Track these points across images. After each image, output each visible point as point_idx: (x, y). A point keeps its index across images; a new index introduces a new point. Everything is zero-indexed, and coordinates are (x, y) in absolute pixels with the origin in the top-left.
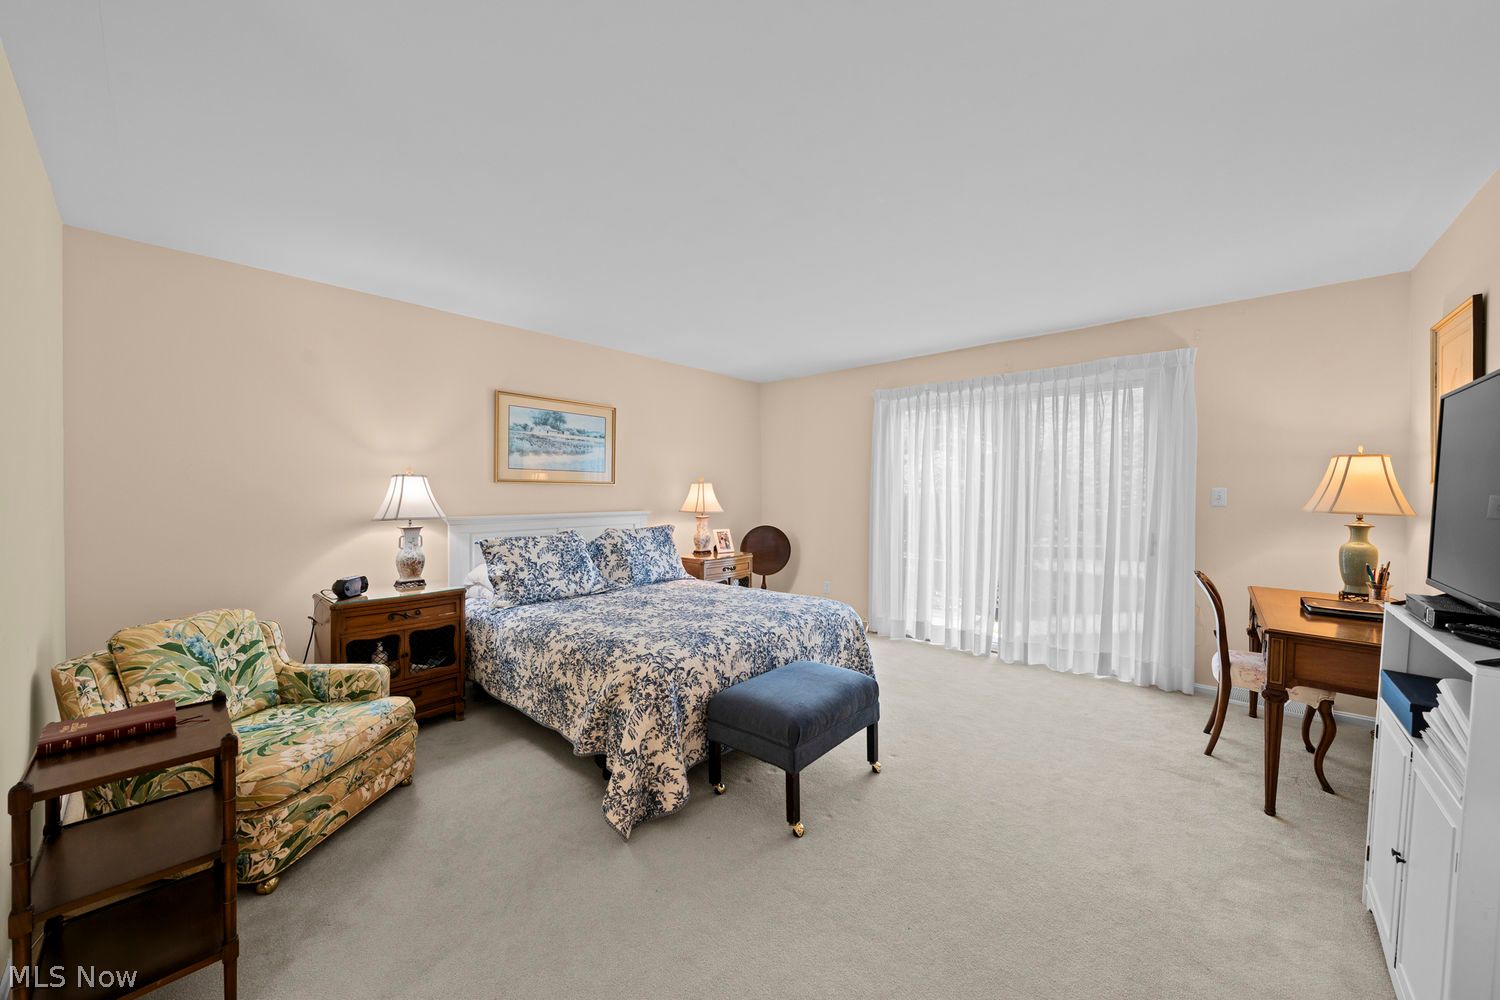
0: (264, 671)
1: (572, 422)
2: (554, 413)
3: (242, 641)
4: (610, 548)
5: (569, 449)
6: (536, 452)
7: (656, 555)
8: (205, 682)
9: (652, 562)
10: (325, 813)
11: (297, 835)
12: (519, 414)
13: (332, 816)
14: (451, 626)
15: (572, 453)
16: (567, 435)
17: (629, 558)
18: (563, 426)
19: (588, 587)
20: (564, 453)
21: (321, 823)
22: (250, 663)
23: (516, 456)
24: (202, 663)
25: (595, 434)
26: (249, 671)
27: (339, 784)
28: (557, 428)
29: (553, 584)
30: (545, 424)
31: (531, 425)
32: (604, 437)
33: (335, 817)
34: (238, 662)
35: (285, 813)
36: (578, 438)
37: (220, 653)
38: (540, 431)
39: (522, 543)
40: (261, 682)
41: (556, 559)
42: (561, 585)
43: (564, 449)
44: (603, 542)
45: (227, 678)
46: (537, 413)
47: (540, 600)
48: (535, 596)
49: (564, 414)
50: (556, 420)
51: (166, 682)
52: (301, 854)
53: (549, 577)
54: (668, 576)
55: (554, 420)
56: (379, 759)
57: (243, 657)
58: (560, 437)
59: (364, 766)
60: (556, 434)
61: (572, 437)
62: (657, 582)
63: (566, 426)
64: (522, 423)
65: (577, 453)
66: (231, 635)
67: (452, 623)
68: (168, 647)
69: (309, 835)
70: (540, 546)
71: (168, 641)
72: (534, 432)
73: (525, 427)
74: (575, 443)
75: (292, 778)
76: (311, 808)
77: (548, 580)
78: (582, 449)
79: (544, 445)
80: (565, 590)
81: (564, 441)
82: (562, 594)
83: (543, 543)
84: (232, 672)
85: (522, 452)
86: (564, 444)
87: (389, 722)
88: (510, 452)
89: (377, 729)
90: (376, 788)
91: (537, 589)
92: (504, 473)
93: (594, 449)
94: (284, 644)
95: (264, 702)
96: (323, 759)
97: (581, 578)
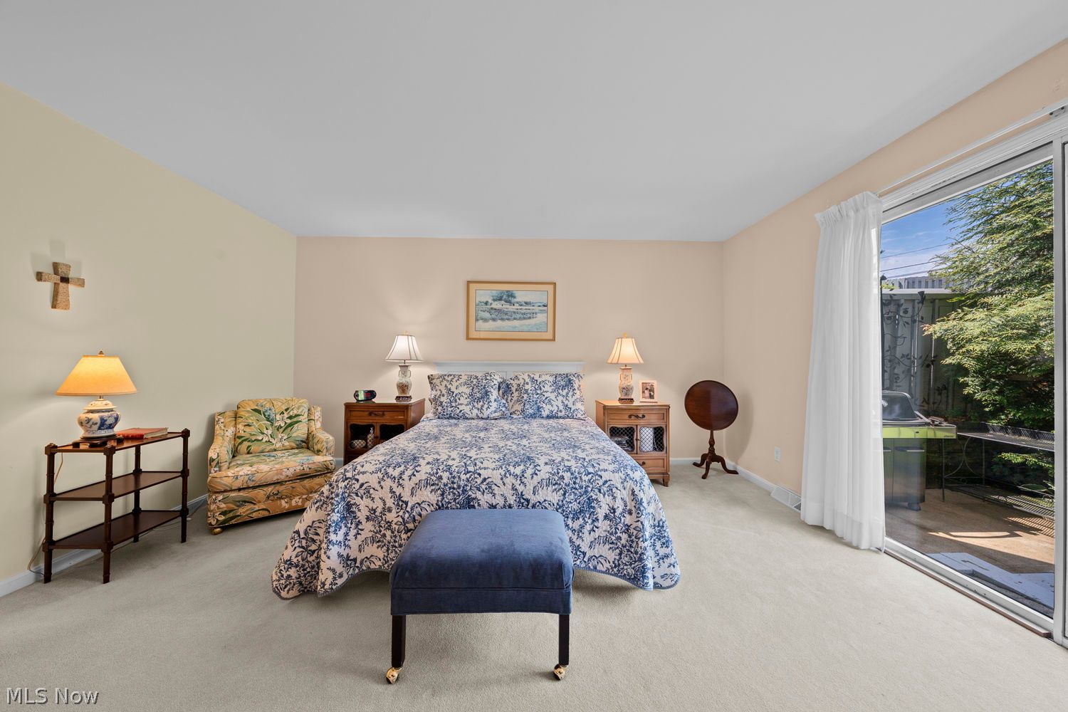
0: (298, 430)
1: (521, 296)
2: (507, 291)
3: (291, 414)
4: (515, 386)
5: (518, 316)
6: (494, 320)
7: (552, 396)
8: (267, 429)
9: (546, 401)
10: (252, 506)
11: (230, 511)
12: (483, 294)
13: (255, 509)
14: (401, 425)
15: (520, 319)
16: (517, 306)
17: (525, 396)
18: (513, 300)
19: (486, 413)
20: (515, 319)
21: (247, 510)
22: (291, 425)
23: (480, 322)
24: (268, 420)
25: (540, 304)
26: (290, 428)
27: (260, 493)
28: (509, 302)
29: (461, 408)
30: (500, 299)
31: (490, 301)
32: (546, 306)
33: (259, 510)
34: (286, 423)
35: (221, 497)
36: (525, 308)
37: (278, 417)
38: (497, 305)
39: (450, 378)
40: (294, 435)
41: (468, 391)
42: (466, 409)
43: (514, 316)
44: (512, 382)
45: (278, 430)
46: (495, 293)
47: (450, 417)
48: (447, 414)
49: (514, 292)
50: (508, 296)
51: (248, 425)
52: (233, 522)
53: (460, 402)
54: (560, 414)
55: (508, 297)
56: (293, 488)
57: (289, 421)
58: (511, 308)
59: (281, 488)
60: (508, 306)
61: (521, 307)
62: (548, 417)
63: (515, 300)
64: (485, 301)
65: (524, 318)
66: (286, 410)
67: (403, 424)
68: (255, 410)
69: (239, 514)
70: (461, 381)
71: (256, 407)
72: (493, 306)
73: (486, 303)
74: (523, 311)
75: (227, 481)
76: (237, 500)
77: (459, 404)
78: (529, 315)
79: (500, 315)
80: (469, 413)
81: (515, 310)
82: (467, 416)
83: (464, 379)
84: (281, 427)
85: (485, 320)
86: (514, 312)
87: (302, 468)
88: (477, 320)
89: (292, 470)
90: (293, 503)
91: (450, 409)
92: (473, 334)
93: (538, 315)
94: (321, 420)
95: (294, 445)
96: (248, 477)
97: (482, 406)
